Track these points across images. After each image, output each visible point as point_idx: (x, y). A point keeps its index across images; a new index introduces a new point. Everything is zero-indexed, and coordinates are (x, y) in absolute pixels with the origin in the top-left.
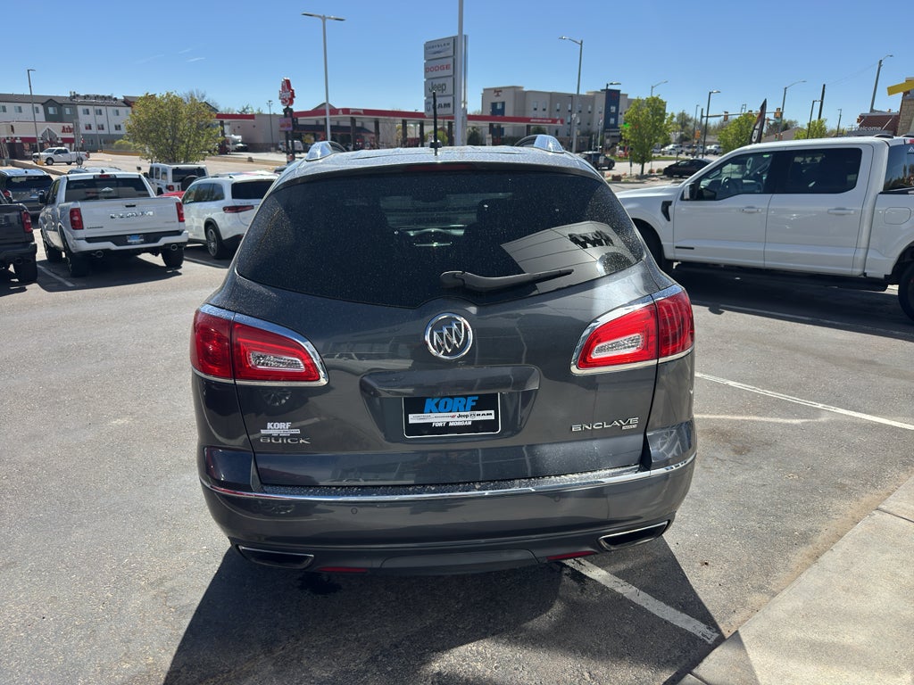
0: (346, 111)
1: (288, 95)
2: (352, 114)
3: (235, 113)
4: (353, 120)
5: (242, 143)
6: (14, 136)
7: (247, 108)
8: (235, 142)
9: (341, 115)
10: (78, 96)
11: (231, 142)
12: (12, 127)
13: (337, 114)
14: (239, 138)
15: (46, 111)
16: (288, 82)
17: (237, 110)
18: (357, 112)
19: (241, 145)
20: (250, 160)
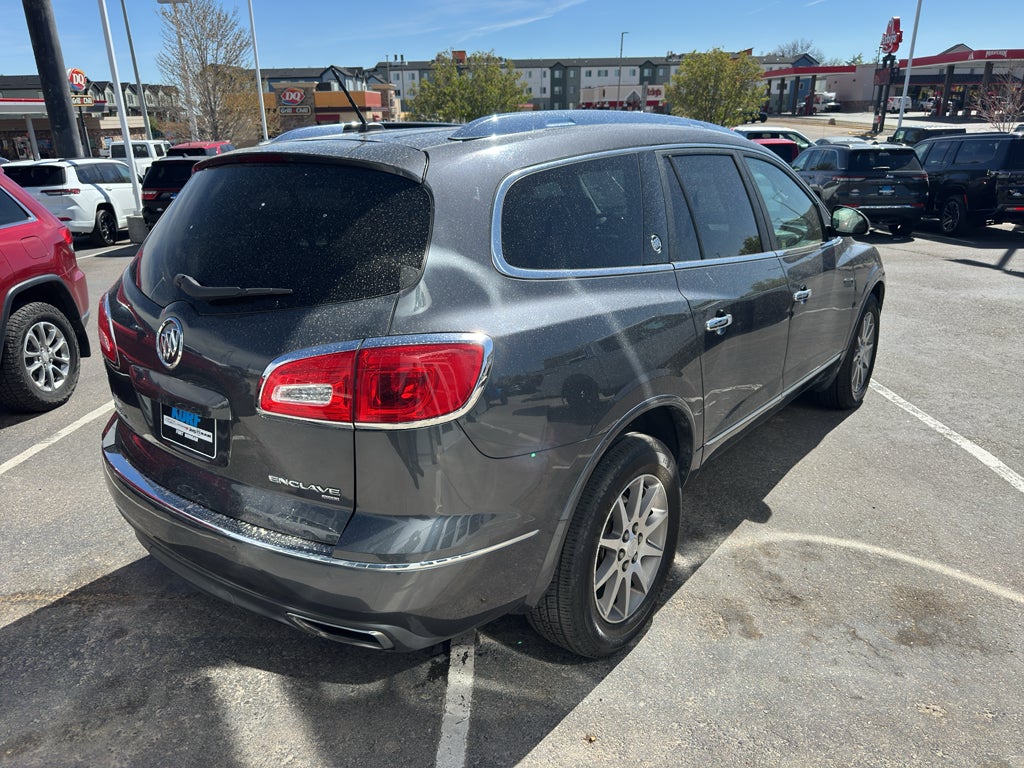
0: (981, 54)
1: (893, 39)
2: (989, 58)
3: (841, 65)
4: (989, 66)
5: (835, 101)
6: (604, 100)
7: (859, 58)
8: (828, 100)
9: (971, 60)
10: (674, 55)
11: (821, 101)
12: (604, 92)
13: (966, 59)
14: (833, 95)
15: (642, 73)
16: (897, 23)
17: (844, 60)
18: (997, 55)
19: (833, 104)
20: (832, 122)
